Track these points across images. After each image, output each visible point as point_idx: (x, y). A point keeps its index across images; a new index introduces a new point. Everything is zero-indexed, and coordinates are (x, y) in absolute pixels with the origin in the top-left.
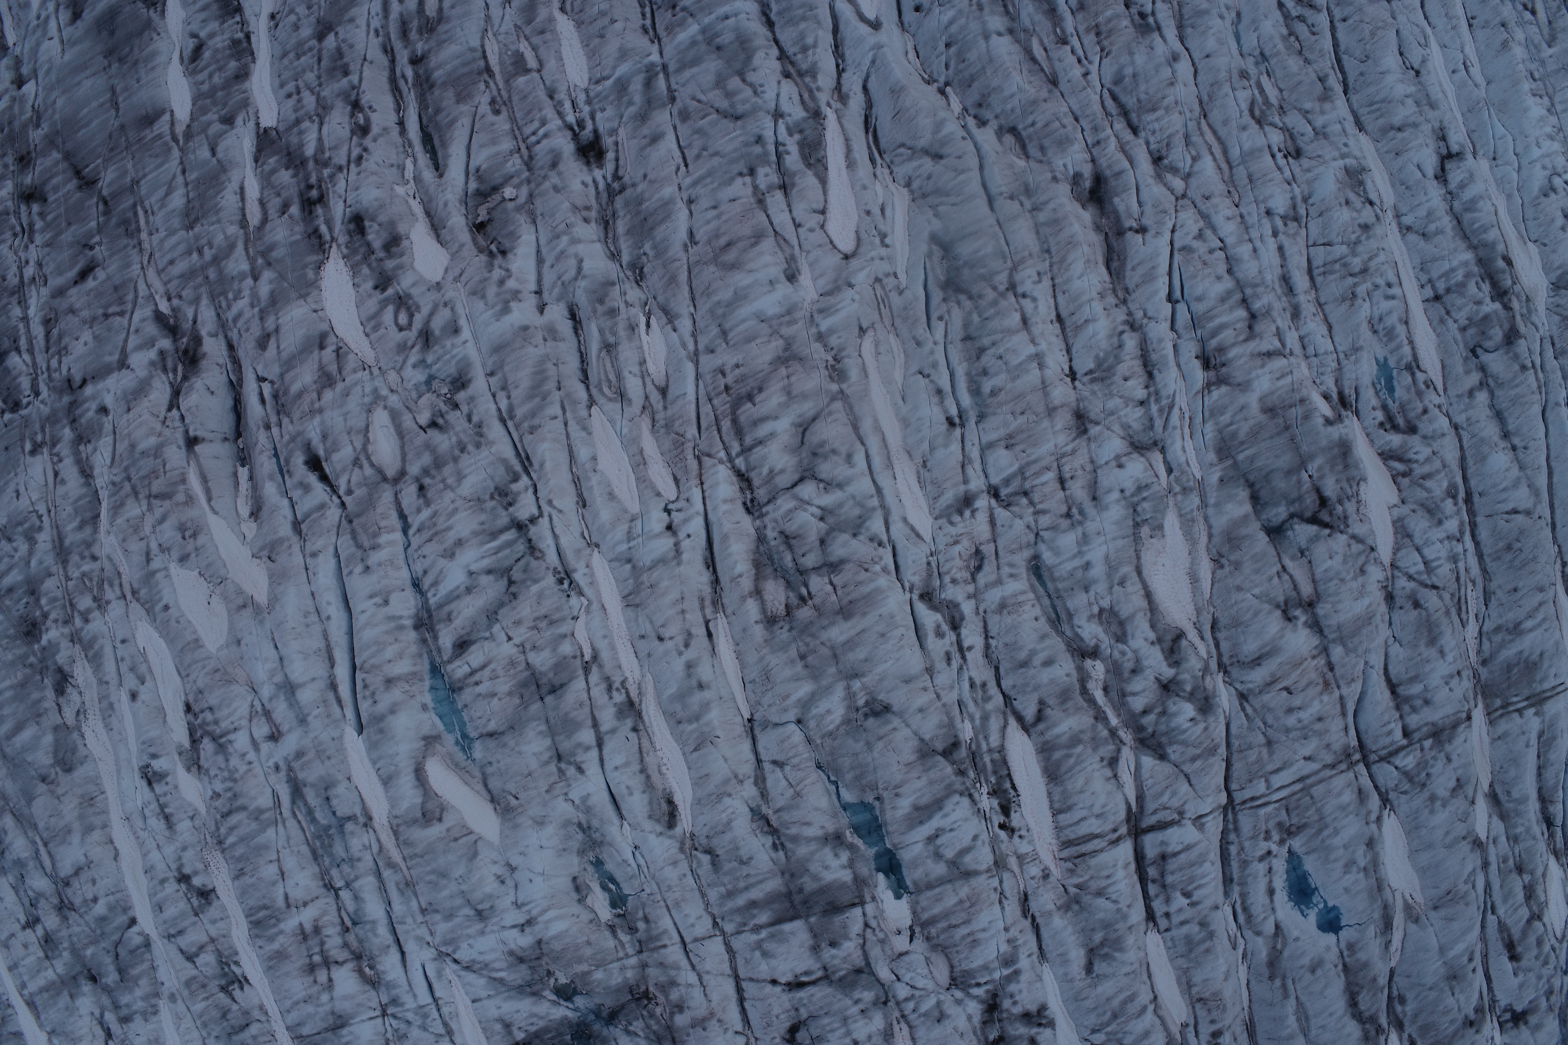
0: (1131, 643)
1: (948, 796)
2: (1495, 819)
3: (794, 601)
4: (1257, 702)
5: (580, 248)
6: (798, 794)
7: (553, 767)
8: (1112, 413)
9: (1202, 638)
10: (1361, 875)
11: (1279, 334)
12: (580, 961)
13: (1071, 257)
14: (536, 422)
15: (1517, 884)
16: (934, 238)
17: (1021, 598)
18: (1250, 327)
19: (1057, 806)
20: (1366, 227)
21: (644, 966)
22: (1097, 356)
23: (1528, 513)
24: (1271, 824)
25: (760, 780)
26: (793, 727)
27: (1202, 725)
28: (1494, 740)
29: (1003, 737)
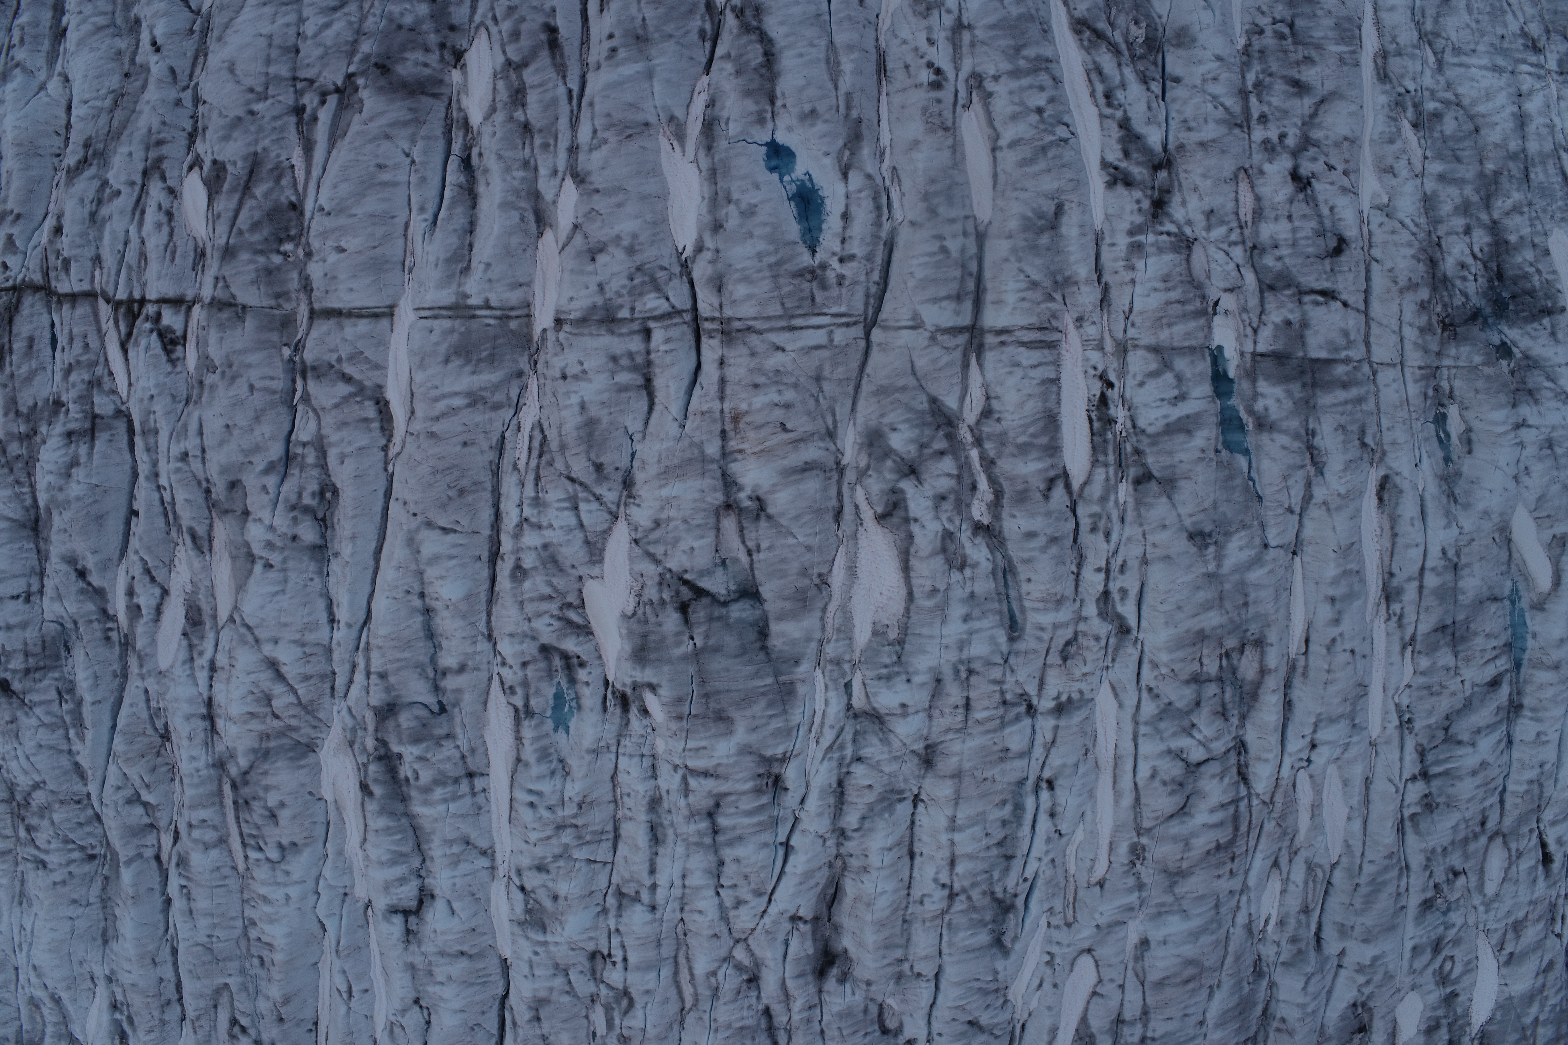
0: (940, 529)
1: (1158, 434)
2: (549, 196)
3: (1235, 656)
4: (819, 425)
5: (1300, 1000)
6: (1285, 478)
7: (1464, 560)
8: (896, 758)
9: (857, 507)
10: (735, 196)
11: (686, 790)
12: (1488, 378)
13: (887, 912)
14: (1386, 862)
15: (534, 111)
16: (1006, 952)
17: (1041, 605)
18: (718, 805)
19: (1055, 389)
20: (541, 868)
21: (1439, 354)
22: (891, 814)
23: (429, 525)
24: (835, 291)
25: (1308, 498)
26: (1273, 543)
27: (886, 420)
28: (529, 284)
29: (1090, 475)
